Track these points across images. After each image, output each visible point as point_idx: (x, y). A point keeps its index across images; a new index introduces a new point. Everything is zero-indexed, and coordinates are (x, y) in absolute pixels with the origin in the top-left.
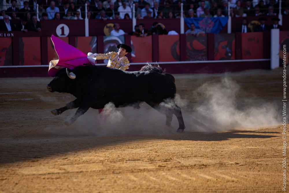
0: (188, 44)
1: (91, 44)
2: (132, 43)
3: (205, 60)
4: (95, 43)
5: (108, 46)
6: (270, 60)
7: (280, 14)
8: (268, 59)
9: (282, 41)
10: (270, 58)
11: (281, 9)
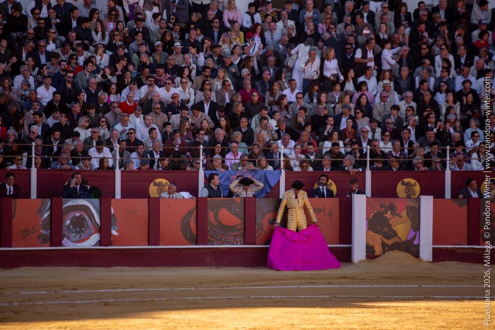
0: (211, 216)
1: (40, 211)
2: (112, 211)
3: (239, 244)
4: (47, 210)
5: (71, 215)
6: (351, 247)
7: (369, 169)
8: (347, 246)
9: (371, 216)
10: (351, 244)
11: (370, 161)
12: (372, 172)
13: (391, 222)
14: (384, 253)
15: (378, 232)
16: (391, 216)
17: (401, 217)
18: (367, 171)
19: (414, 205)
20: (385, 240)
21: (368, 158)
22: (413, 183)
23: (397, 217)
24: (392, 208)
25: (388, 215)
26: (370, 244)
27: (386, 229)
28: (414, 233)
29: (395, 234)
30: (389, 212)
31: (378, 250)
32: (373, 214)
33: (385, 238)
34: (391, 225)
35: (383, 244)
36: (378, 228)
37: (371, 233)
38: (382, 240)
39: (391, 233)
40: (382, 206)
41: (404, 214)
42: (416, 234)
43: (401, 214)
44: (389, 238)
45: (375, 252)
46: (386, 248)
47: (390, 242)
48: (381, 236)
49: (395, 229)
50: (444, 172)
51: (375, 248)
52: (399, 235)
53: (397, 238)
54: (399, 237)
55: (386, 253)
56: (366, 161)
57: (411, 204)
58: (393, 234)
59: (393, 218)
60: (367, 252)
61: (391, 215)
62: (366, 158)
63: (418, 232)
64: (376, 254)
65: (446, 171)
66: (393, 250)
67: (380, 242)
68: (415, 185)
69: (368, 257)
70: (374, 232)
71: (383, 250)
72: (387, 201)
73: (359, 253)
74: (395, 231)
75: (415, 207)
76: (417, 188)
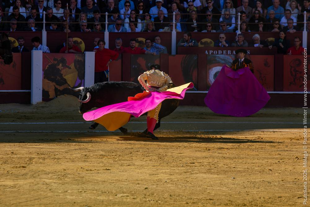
6: (30, 92)
7: (45, 30)
8: (27, 91)
9: (47, 67)
10: (30, 90)
11: (46, 23)
12: (47, 33)
13: (62, 73)
14: (57, 97)
15: (52, 80)
16: (62, 68)
17: (70, 68)
18: (43, 32)
19: (80, 59)
20: (58, 87)
21: (44, 22)
22: (79, 42)
23: (67, 69)
24: (63, 61)
25: (60, 67)
26: (46, 90)
27: (58, 77)
28: (80, 81)
29: (65, 82)
30: (61, 64)
31: (52, 94)
32: (48, 66)
33: (57, 85)
34: (62, 74)
35: (56, 90)
36: (52, 77)
37: (47, 81)
38: (55, 86)
39: (62, 81)
40: (55, 60)
41: (72, 66)
42: (81, 82)
43: (70, 66)
44: (60, 85)
45: (49, 96)
46: (58, 93)
47: (61, 88)
48: (54, 84)
49: (65, 77)
50: (104, 33)
51: (50, 93)
52: (68, 83)
53: (66, 85)
54: (68, 84)
55: (58, 96)
56: (43, 24)
57: (78, 58)
58: (64, 82)
59: (63, 69)
60: (43, 96)
61: (62, 66)
62: (43, 21)
63: (83, 80)
64: (50, 97)
65: (105, 32)
66: (63, 94)
67: (54, 88)
68: (81, 43)
69: (44, 100)
70: (49, 80)
71: (56, 95)
72: (59, 56)
73: (37, 97)
74: (65, 79)
75: (81, 60)
76: (83, 46)
